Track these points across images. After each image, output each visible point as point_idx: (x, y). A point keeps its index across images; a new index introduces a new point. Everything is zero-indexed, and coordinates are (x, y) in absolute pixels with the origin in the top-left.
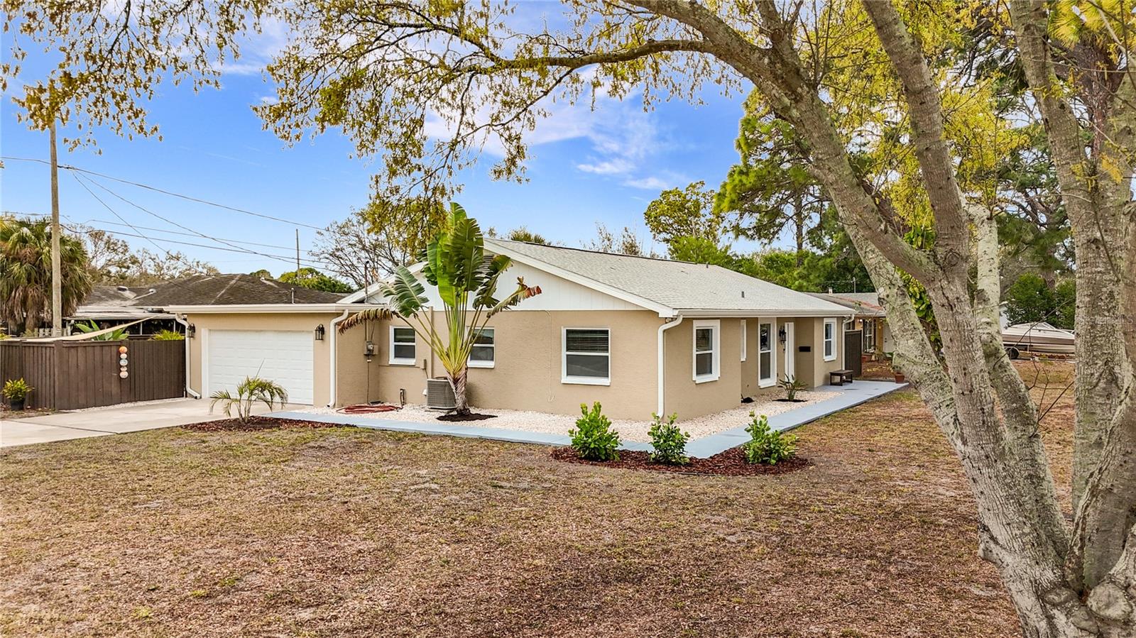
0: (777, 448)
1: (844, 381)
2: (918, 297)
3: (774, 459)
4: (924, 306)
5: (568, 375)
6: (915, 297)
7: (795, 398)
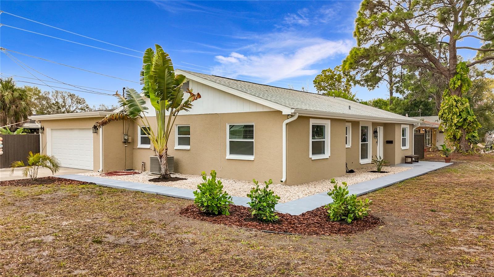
0: (353, 209)
1: (414, 161)
2: (458, 114)
3: (350, 218)
4: (462, 119)
5: (230, 154)
6: (456, 114)
7: (382, 170)
